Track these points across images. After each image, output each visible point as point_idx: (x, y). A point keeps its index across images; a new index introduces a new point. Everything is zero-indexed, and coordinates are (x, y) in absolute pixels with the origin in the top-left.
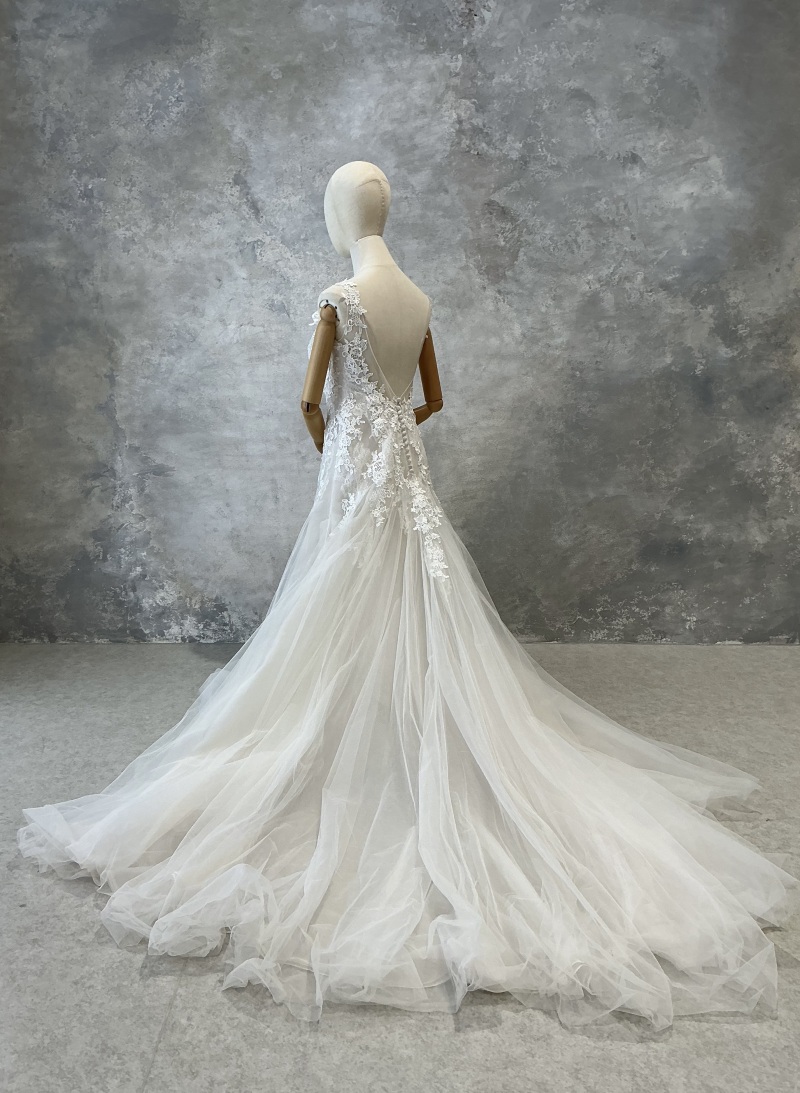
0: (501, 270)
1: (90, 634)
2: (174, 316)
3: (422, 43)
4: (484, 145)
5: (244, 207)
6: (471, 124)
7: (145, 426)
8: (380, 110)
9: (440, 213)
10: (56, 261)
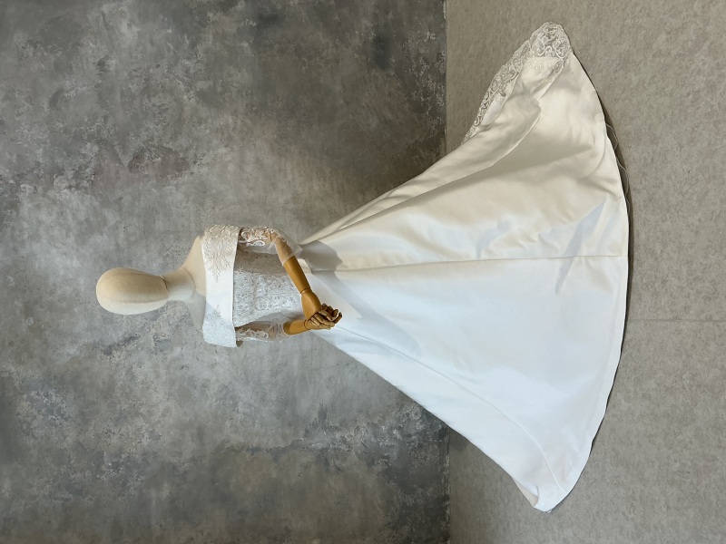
0: (179, 161)
1: (443, 470)
2: (208, 402)
3: (11, 213)
4: (88, 170)
5: (128, 348)
6: (72, 178)
7: (290, 425)
8: (59, 245)
9: (137, 204)
10: (166, 492)
